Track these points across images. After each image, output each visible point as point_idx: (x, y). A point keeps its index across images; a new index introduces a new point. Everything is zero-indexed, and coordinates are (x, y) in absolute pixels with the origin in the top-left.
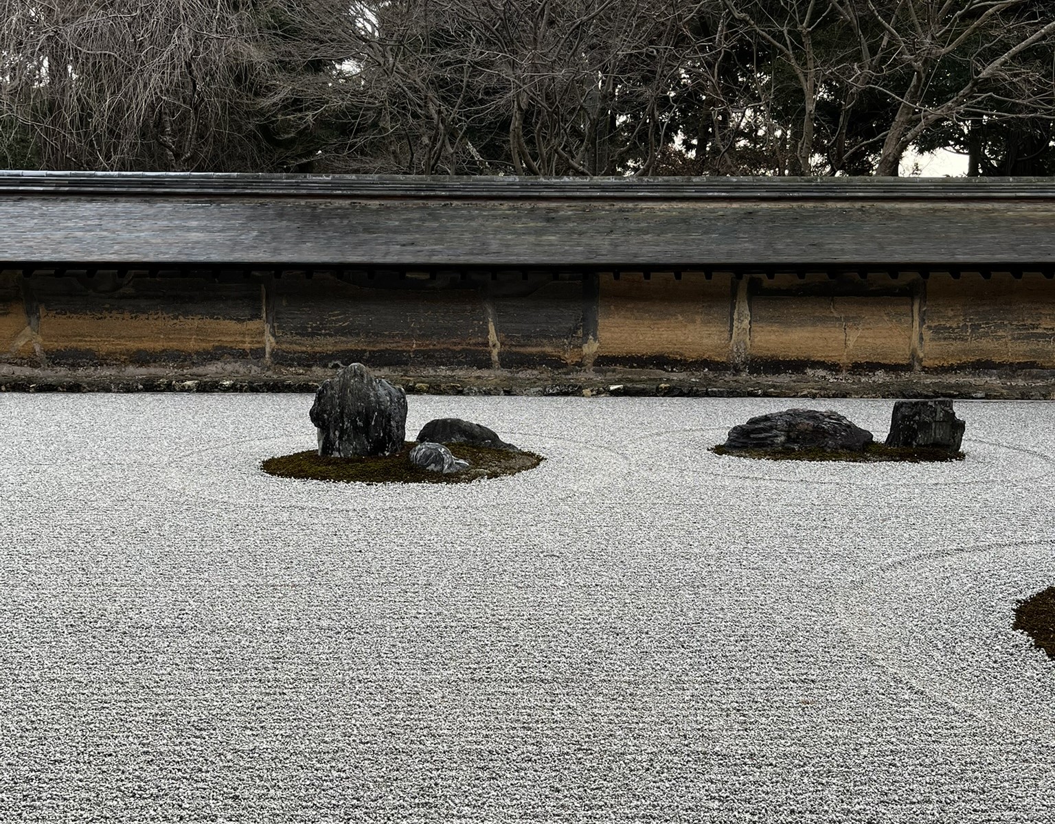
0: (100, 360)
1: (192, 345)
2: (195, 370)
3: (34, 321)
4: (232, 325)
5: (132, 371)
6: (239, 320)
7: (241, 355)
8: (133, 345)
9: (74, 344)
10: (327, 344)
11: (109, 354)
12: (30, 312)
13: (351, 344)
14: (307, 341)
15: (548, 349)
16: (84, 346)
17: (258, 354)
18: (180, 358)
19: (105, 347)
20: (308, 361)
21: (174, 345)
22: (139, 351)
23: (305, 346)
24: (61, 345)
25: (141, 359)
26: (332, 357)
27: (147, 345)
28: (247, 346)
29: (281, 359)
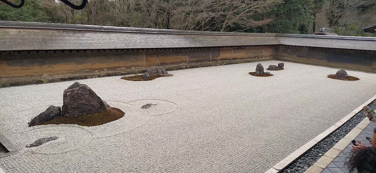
0: (167, 64)
1: (179, 61)
2: (179, 65)
3: (158, 57)
4: (183, 57)
5: (171, 66)
6: (184, 56)
7: (184, 62)
8: (172, 61)
9: (164, 62)
10: (194, 59)
11: (168, 63)
12: (157, 56)
13: (196, 59)
14: (192, 59)
15: (216, 58)
16: (165, 62)
17: (186, 61)
18: (177, 63)
19: (168, 62)
20: (192, 62)
21: (177, 61)
22: (172, 62)
23: (192, 60)
24: (162, 62)
25: (172, 63)
26: (194, 61)
27: (173, 61)
28: (185, 60)
29: (189, 62)
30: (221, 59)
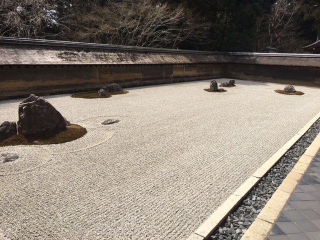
0: (121, 82)
1: (133, 78)
2: (133, 82)
3: (111, 75)
5: (125, 83)
6: (138, 73)
10: (148, 77)
14: (145, 76)
15: (169, 76)
19: (121, 79)
20: (146, 79)
21: (130, 78)
22: (126, 80)
28: (139, 78)
29: (143, 80)
30: (174, 77)
